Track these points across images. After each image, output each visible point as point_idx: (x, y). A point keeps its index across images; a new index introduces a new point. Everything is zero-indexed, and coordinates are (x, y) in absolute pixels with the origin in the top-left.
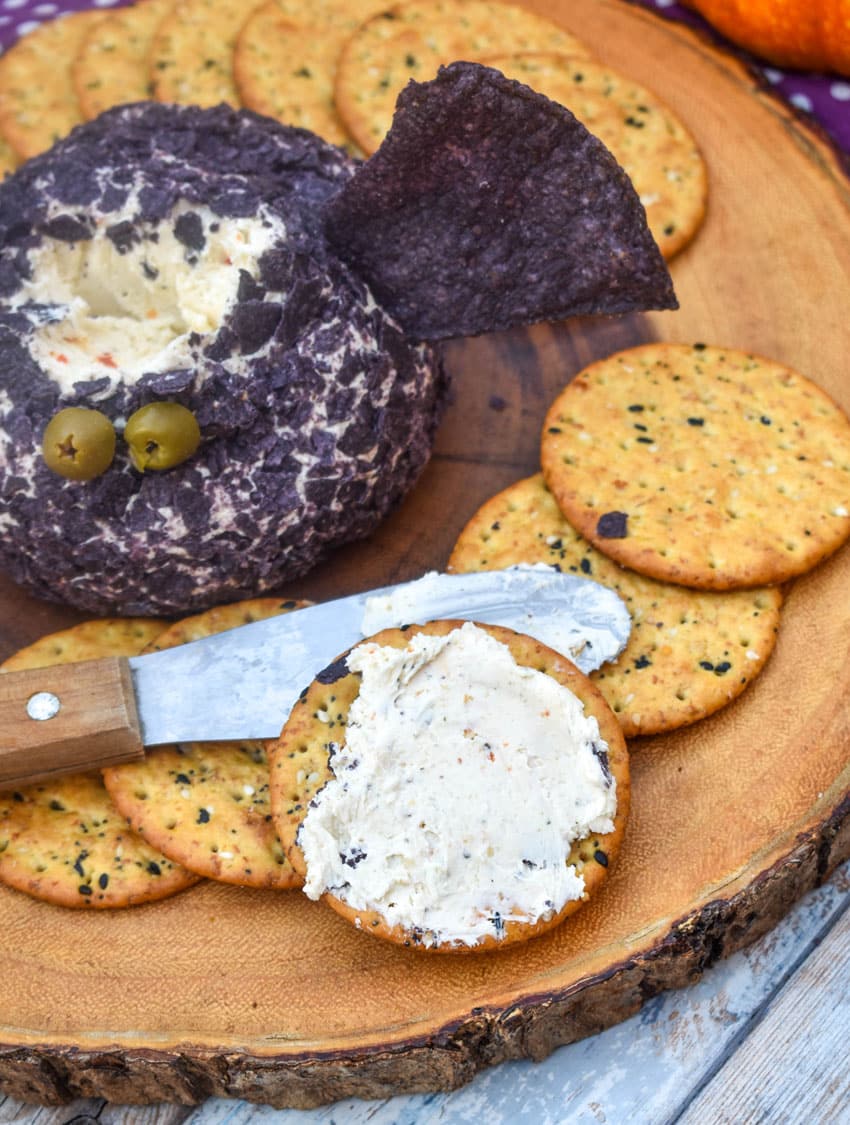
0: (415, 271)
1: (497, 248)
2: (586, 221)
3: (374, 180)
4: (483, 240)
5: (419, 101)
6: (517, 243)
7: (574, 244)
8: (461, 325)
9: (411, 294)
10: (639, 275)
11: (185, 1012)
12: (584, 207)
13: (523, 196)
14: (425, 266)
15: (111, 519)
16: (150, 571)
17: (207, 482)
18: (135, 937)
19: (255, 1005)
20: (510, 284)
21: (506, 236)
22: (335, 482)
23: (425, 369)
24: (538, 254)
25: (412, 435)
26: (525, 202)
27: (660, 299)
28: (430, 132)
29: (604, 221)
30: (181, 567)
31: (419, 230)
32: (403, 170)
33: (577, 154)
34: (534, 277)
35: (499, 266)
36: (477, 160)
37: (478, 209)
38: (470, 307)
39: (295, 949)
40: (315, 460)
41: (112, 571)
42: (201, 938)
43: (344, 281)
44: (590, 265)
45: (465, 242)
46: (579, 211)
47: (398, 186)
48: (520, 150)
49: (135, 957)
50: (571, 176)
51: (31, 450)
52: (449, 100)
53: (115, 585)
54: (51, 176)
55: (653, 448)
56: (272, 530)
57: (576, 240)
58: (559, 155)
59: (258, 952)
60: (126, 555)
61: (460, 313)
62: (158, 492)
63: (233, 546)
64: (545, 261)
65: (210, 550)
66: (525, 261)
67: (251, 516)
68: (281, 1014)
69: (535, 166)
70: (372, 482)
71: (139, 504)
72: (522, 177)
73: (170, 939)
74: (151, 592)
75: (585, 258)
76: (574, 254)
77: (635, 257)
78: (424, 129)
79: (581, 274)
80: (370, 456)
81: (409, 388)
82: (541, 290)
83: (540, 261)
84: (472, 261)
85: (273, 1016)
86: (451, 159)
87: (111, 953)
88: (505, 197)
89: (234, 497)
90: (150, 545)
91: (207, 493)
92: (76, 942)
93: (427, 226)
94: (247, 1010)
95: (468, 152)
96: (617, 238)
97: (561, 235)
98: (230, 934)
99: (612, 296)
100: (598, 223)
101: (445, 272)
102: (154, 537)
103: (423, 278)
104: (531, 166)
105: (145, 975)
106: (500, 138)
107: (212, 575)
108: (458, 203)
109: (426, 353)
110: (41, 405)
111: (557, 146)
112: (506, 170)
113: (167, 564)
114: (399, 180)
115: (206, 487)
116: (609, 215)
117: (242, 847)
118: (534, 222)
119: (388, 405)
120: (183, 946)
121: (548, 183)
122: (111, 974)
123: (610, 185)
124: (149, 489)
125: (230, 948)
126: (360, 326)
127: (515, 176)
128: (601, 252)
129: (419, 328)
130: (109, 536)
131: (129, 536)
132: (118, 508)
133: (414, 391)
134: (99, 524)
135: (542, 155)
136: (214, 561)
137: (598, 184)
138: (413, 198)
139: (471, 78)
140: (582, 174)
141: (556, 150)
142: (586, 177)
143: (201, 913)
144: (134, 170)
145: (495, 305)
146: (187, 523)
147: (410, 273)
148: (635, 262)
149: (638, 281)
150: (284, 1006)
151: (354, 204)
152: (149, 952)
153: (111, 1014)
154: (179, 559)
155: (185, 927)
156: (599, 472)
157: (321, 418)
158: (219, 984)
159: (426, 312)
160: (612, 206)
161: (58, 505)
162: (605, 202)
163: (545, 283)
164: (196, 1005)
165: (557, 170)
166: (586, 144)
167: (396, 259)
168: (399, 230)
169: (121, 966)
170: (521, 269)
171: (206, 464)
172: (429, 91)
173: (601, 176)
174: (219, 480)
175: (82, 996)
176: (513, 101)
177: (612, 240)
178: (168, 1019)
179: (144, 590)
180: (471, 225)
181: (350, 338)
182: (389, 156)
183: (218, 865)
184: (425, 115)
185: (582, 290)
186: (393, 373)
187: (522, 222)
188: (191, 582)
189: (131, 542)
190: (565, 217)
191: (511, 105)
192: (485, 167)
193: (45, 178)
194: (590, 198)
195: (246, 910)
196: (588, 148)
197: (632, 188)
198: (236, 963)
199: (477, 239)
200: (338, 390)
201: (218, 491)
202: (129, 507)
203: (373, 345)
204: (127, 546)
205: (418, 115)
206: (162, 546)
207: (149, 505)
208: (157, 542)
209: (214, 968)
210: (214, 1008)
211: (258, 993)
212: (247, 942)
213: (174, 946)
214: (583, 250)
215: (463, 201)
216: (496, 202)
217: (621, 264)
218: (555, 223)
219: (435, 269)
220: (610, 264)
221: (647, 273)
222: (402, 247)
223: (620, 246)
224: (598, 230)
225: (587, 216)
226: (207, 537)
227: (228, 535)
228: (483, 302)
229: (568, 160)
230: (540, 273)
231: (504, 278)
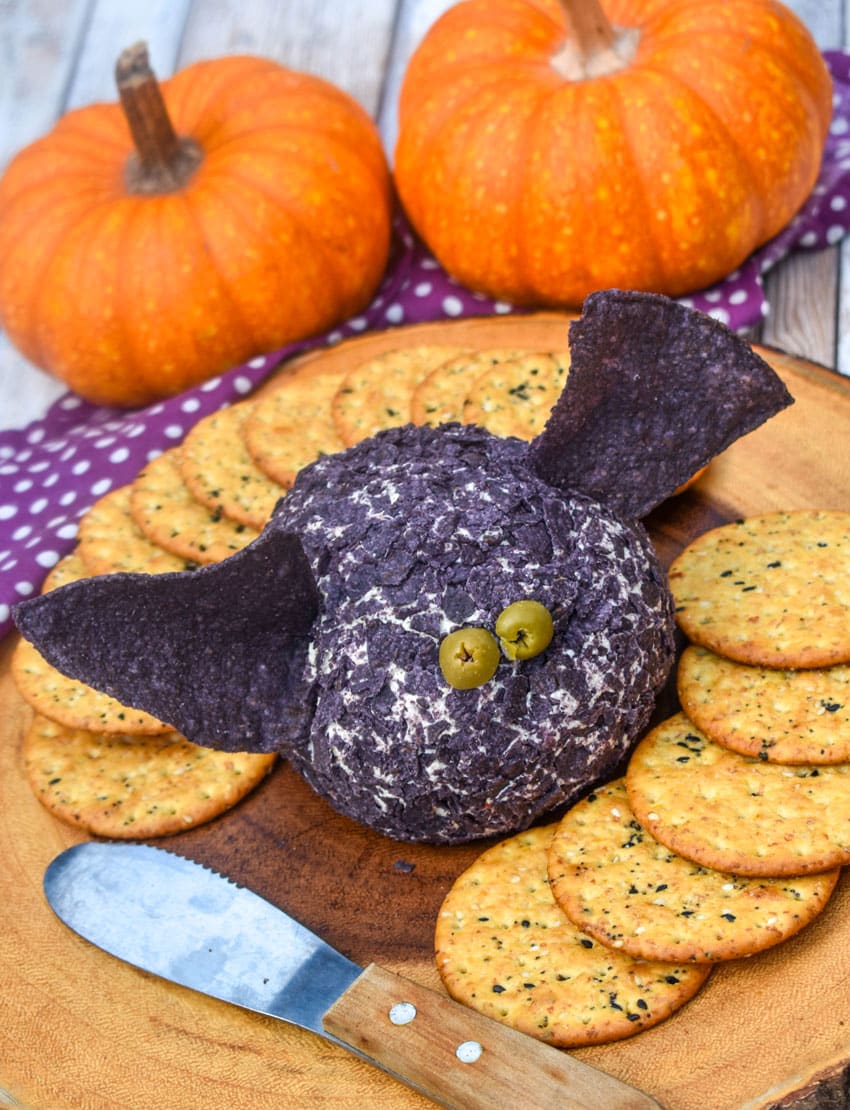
0: (611, 469)
2: (711, 369)
4: (648, 420)
5: (583, 334)
7: (710, 390)
8: (659, 492)
9: (615, 488)
10: (764, 388)
12: (706, 360)
14: (616, 461)
15: (520, 719)
17: (576, 660)
18: (715, 1035)
19: (842, 1023)
28: (597, 353)
29: (724, 362)
31: (602, 436)
33: (684, 325)
34: (693, 429)
35: (668, 433)
37: (638, 399)
38: (660, 474)
42: (762, 1008)
44: (728, 399)
45: (638, 428)
48: (649, 341)
49: (727, 1047)
51: (440, 694)
52: (599, 324)
57: (711, 386)
58: (673, 331)
59: (811, 993)
60: (540, 744)
61: (655, 483)
62: (545, 683)
63: (608, 704)
64: (695, 414)
65: (596, 714)
66: (681, 420)
67: (614, 674)
71: (535, 697)
75: (723, 395)
76: (713, 397)
77: (755, 376)
78: (592, 352)
82: (703, 436)
84: (647, 441)
87: (708, 1054)
89: (599, 664)
90: (555, 727)
94: (838, 1029)
95: (617, 360)
96: (738, 370)
97: (698, 389)
98: (781, 994)
100: (720, 366)
101: (633, 458)
102: (555, 720)
103: (619, 470)
104: (659, 349)
106: (632, 339)
110: (430, 658)
111: (669, 325)
113: (569, 740)
115: (576, 664)
116: (724, 357)
118: (676, 389)
120: (755, 1021)
121: (674, 355)
123: (715, 335)
124: (538, 684)
125: (789, 1002)
126: (604, 518)
127: (652, 362)
128: (733, 385)
129: (631, 511)
130: (524, 735)
131: (537, 727)
134: (514, 727)
135: (663, 338)
137: (707, 338)
139: (603, 302)
142: (697, 338)
145: (675, 465)
146: (576, 697)
147: (609, 472)
149: (766, 393)
152: (735, 1037)
154: (576, 732)
155: (744, 1008)
158: (803, 1027)
159: (630, 496)
160: (725, 349)
163: (702, 430)
164: (800, 1048)
165: (676, 343)
166: (686, 315)
167: (593, 468)
168: (587, 445)
170: (682, 428)
171: (568, 647)
172: (585, 323)
173: (707, 332)
174: (582, 656)
176: (634, 306)
177: (735, 372)
180: (635, 413)
181: (604, 526)
182: (575, 386)
184: (589, 342)
185: (730, 420)
187: (667, 394)
191: (633, 310)
194: (706, 351)
195: (778, 974)
196: (689, 317)
198: (803, 1007)
199: (644, 421)
200: (621, 564)
201: (585, 663)
202: (528, 705)
203: (619, 527)
204: (538, 737)
205: (586, 344)
206: (564, 725)
207: (543, 697)
208: (559, 723)
209: (791, 1019)
210: (814, 1042)
211: (837, 1014)
212: (797, 991)
213: (749, 1024)
214: (720, 390)
215: (625, 399)
216: (648, 386)
217: (751, 386)
218: (690, 383)
219: (625, 459)
220: (744, 390)
221: (768, 384)
222: (594, 456)
223: (743, 374)
224: (723, 370)
225: (711, 365)
226: (591, 703)
227: (605, 696)
228: (666, 467)
229: (682, 331)
230: (696, 424)
231: (675, 440)
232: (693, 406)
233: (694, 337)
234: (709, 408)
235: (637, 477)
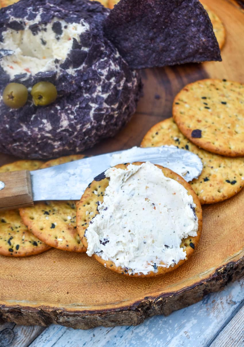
0: (133, 44)
1: (162, 37)
2: (192, 28)
3: (121, 10)
4: (157, 34)
6: (168, 35)
7: (188, 37)
8: (148, 64)
9: (131, 53)
10: (209, 48)
11: (43, 294)
12: (192, 23)
13: (171, 19)
14: (136, 43)
15: (26, 123)
16: (39, 142)
17: (59, 111)
18: (27, 267)
19: (68, 293)
20: (165, 50)
21: (165, 32)
22: (103, 114)
23: (135, 79)
24: (175, 40)
25: (130, 101)
26: (172, 21)
27: (216, 57)
29: (199, 28)
30: (49, 141)
31: (135, 30)
32: (131, 6)
33: (190, 4)
34: (173, 48)
35: (162, 43)
36: (156, 4)
37: (156, 22)
38: (151, 58)
39: (83, 274)
40: (97, 106)
41: (26, 142)
42: (50, 268)
43: (109, 46)
44: (193, 44)
45: (151, 34)
46: (190, 25)
47: (129, 12)
48: (171, 2)
49: (26, 274)
50: (188, 12)
53: (27, 147)
54: (12, 10)
55: (210, 110)
56: (81, 129)
57: (189, 35)
58: (184, 4)
59: (70, 274)
60: (31, 136)
61: (148, 59)
62: (42, 114)
63: (67, 134)
64: (177, 42)
65: (60, 135)
66: (171, 42)
67: (74, 124)
68: (77, 296)
69: (176, 8)
70: (116, 116)
71: (36, 118)
72: (171, 12)
73: (40, 268)
74: (40, 150)
75: (192, 41)
76: (187, 40)
77: (209, 41)
79: (190, 47)
80: (115, 106)
81: (129, 85)
82: (176, 52)
83: (176, 42)
84: (153, 41)
85: (74, 297)
86: (147, 3)
87: (19, 272)
88: (165, 19)
89: (68, 117)
90: (39, 132)
91: (59, 115)
92: (7, 268)
93: (138, 29)
94: (65, 295)
95: (153, 1)
96: (202, 34)
98: (61, 267)
99: (200, 56)
100: (196, 29)
101: (143, 45)
102: (41, 130)
103: (136, 47)
104: (174, 8)
105: (30, 281)
107: (60, 144)
108: (149, 20)
109: (136, 74)
110: (3, 82)
112: (166, 9)
113: (45, 140)
114: (129, 10)
115: (59, 113)
116: (200, 27)
117: (66, 237)
118: (175, 28)
119: (123, 89)
120: (44, 271)
121: (180, 14)
122: (18, 280)
123: (201, 16)
124: (39, 113)
125: (60, 272)
126: (114, 61)
127: (169, 11)
128: (197, 39)
129: (134, 65)
130: (25, 129)
131: (32, 129)
132: (28, 119)
133: (131, 86)
134: (22, 124)
135: (178, 4)
136: (61, 139)
137: (197, 15)
138: (133, 18)
140: (192, 12)
141: (183, 2)
142: (193, 13)
143: (51, 260)
144: (39, 8)
145: (160, 57)
146: (52, 125)
147: (131, 45)
148: (208, 43)
149: (209, 50)
150: (78, 294)
151: (113, 19)
152: (32, 272)
153: (17, 294)
154: (48, 138)
155: (45, 264)
156: (192, 117)
157: (99, 91)
158: (55, 285)
159: (136, 59)
160: (202, 23)
161: (7, 117)
162: (199, 22)
163: (177, 50)
164: (47, 292)
165: (183, 10)
167: (127, 40)
168: (128, 30)
169: (22, 277)
170: (169, 45)
171: (59, 105)
173: (198, 12)
174: (63, 111)
175: (8, 287)
177: (201, 35)
178: (37, 296)
179: (37, 149)
180: (153, 29)
181: (110, 65)
183: (57, 243)
185: (190, 53)
186: (125, 79)
187: (170, 28)
188: (53, 147)
189: (32, 131)
190: (185, 27)
192: (159, 7)
193: (9, 10)
194: (194, 20)
195: (67, 259)
196: (194, 3)
197: (208, 17)
198: (62, 278)
199: (155, 33)
200: (106, 82)
201: (63, 115)
202: (32, 119)
203: (118, 68)
204: (31, 133)
206: (43, 133)
207: (39, 119)
208: (41, 132)
209: (54, 279)
210: (53, 293)
211: (69, 288)
212: (66, 270)
213: (41, 271)
214: (191, 38)
215: (151, 20)
216: (162, 20)
217: (204, 43)
218: (182, 29)
219: (140, 44)
220: (200, 43)
221: (212, 47)
222: (129, 36)
223: (204, 37)
224: (196, 31)
225: (193, 26)
226: (59, 131)
227: (66, 130)
228: (156, 56)
229: (187, 6)
230: (176, 46)
231: (163, 47)
232: (178, 39)
233: (192, 11)
234: (184, 43)
235: (141, 53)
